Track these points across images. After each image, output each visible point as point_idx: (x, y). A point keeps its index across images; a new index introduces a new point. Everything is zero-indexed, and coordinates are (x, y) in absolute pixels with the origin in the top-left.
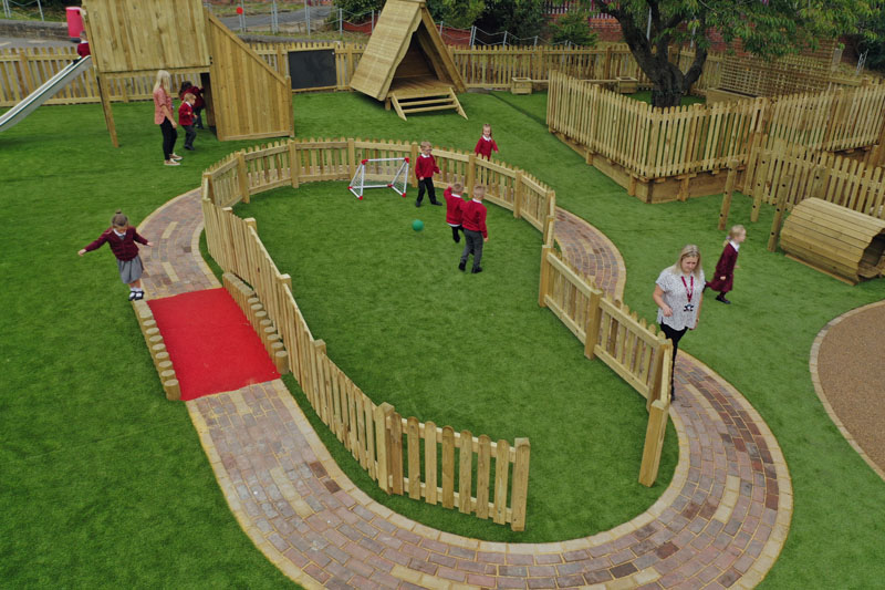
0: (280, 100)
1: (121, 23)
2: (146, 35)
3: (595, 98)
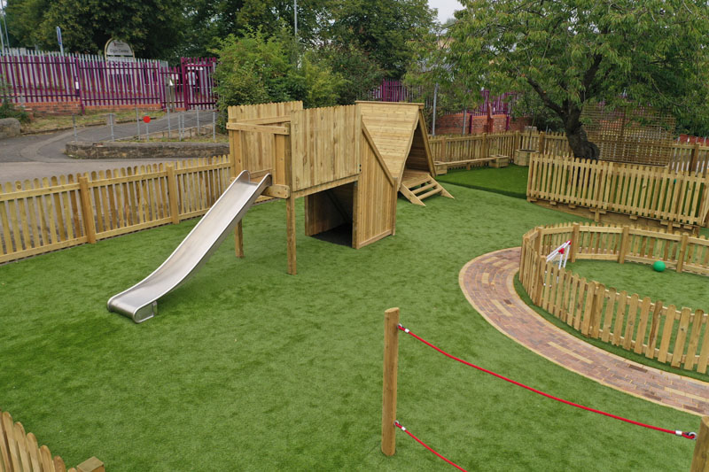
1: (312, 136)
2: (326, 146)
3: (610, 172)
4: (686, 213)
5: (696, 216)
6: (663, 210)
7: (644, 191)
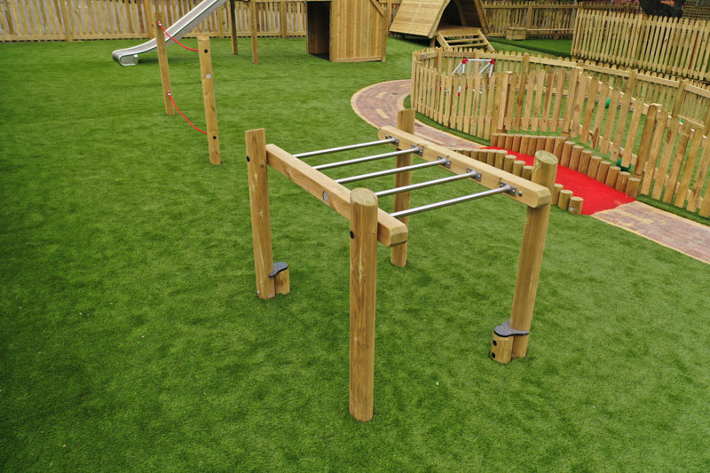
0: (377, 29)
3: (639, 26)
4: (698, 68)
5: (706, 71)
6: (678, 66)
7: (665, 44)
